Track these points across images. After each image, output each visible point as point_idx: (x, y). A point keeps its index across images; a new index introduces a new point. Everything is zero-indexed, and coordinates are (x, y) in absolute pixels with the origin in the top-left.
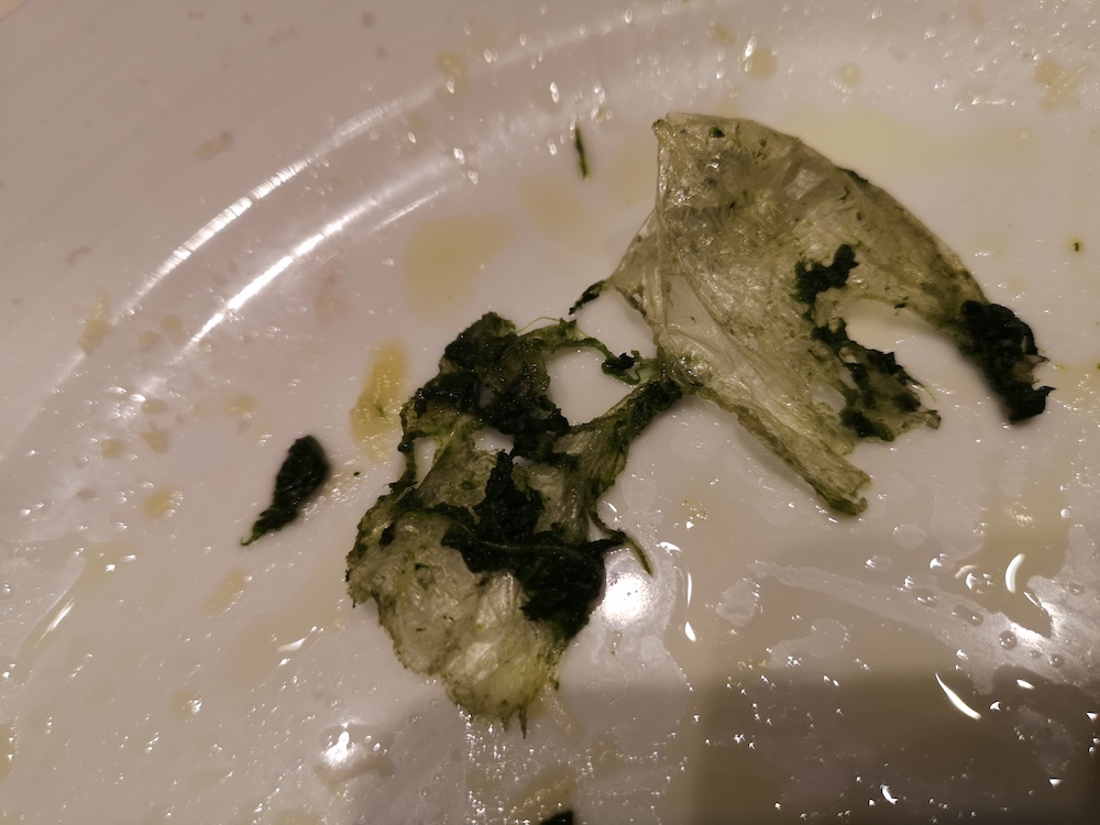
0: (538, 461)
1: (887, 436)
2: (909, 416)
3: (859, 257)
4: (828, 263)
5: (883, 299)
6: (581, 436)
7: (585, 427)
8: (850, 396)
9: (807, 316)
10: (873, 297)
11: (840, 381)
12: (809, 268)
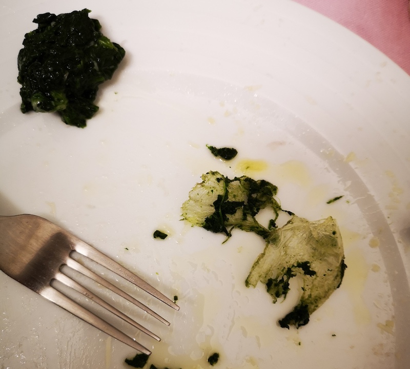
0: (243, 211)
1: (268, 291)
2: (274, 295)
3: (314, 277)
4: (311, 269)
5: (304, 285)
6: (252, 219)
7: (255, 220)
8: (276, 280)
9: (293, 266)
10: (304, 282)
11: (279, 277)
12: (308, 265)
